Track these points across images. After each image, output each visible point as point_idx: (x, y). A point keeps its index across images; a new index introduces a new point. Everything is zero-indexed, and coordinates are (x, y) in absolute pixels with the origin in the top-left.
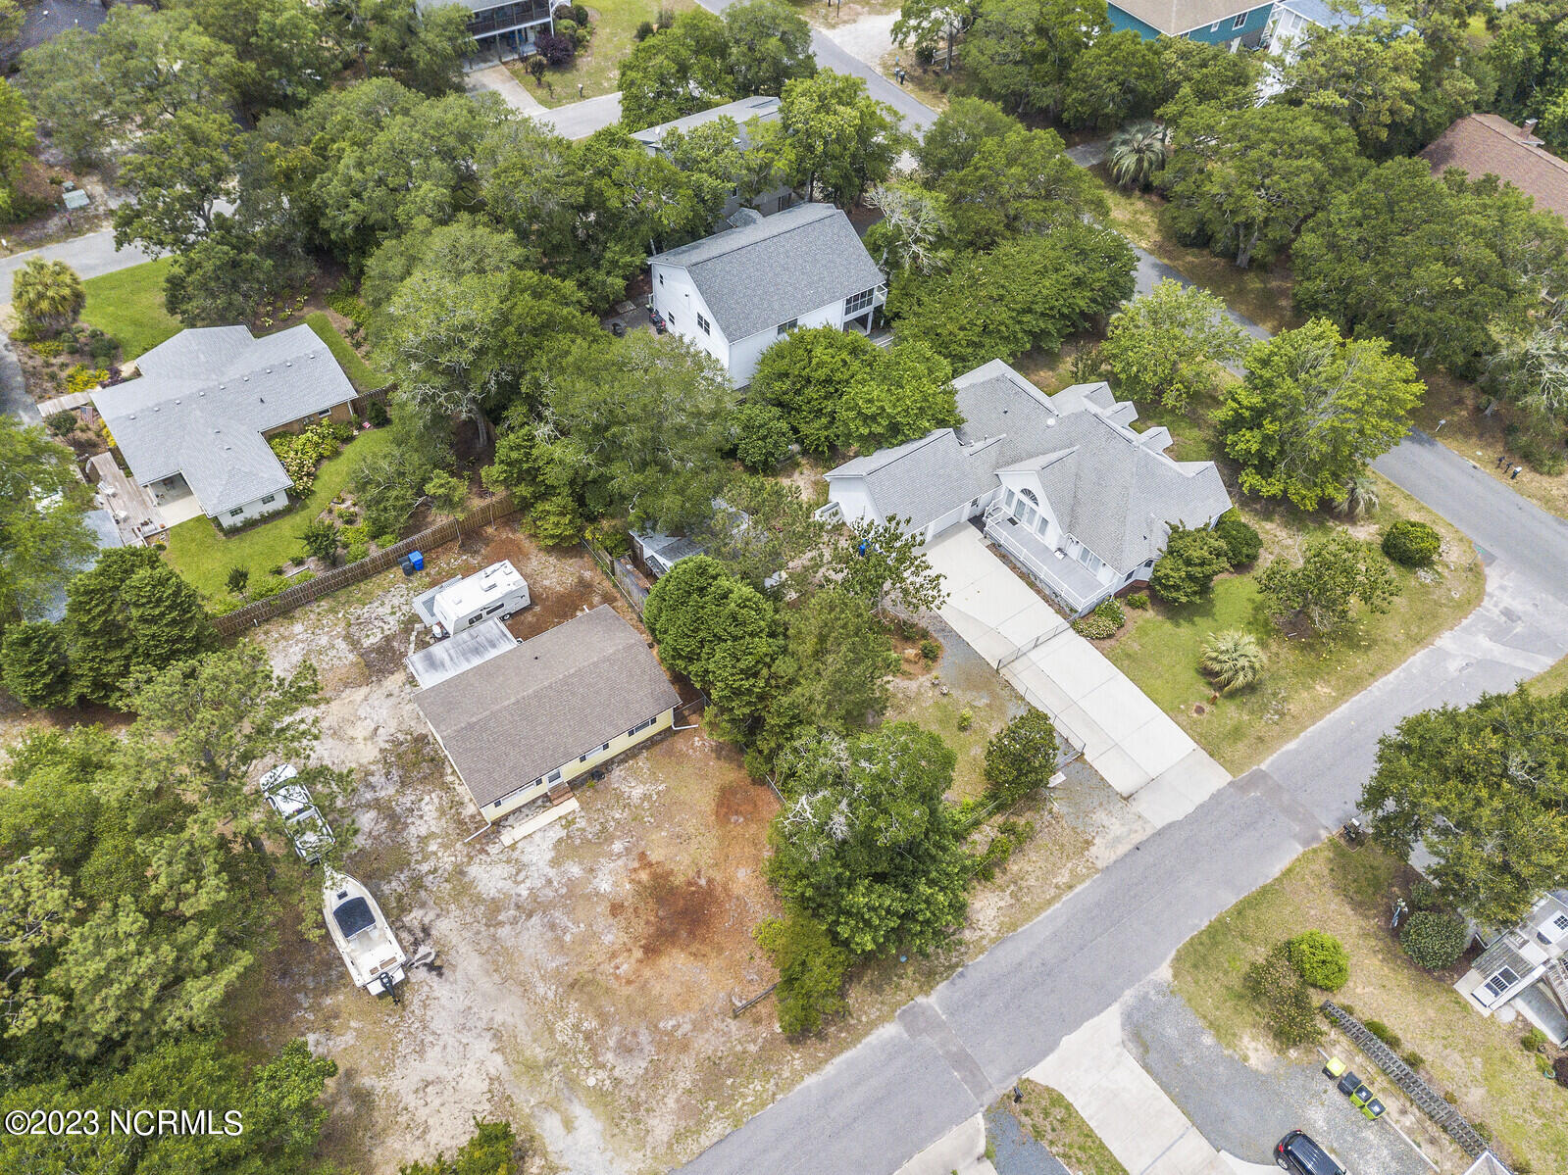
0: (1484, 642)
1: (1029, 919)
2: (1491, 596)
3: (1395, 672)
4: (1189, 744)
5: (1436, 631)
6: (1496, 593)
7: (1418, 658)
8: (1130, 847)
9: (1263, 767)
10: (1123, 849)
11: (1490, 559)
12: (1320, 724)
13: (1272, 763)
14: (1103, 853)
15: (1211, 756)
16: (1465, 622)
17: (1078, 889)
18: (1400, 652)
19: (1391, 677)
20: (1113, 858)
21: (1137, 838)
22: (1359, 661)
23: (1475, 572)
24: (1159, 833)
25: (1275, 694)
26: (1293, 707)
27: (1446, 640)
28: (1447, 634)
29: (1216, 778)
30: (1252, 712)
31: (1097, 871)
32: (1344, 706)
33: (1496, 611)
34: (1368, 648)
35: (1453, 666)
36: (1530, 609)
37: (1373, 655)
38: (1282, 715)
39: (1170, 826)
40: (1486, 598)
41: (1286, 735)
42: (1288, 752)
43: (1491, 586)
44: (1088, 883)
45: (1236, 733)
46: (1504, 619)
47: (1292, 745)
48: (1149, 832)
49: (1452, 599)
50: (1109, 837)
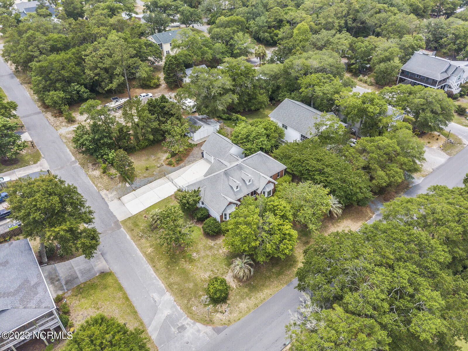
0: (167, 312)
1: (90, 179)
2: (194, 324)
3: (155, 274)
4: (134, 213)
5: (174, 294)
6: (195, 327)
7: (161, 284)
8: (104, 197)
9: (122, 229)
10: (104, 196)
11: (218, 331)
12: (135, 246)
13: (123, 231)
14: (103, 193)
15: (129, 218)
16: (179, 308)
17: (95, 187)
18: (165, 279)
19: (152, 272)
20: (102, 194)
21: (106, 199)
22: (161, 264)
23: (209, 322)
24: (106, 203)
25: (149, 236)
26: (144, 240)
27: (168, 297)
28: (172, 298)
29: (121, 218)
30: (143, 229)
31: (99, 191)
32: (142, 255)
33: (185, 323)
34: (167, 268)
35: (156, 296)
36: (186, 339)
37: (163, 269)
38: (141, 237)
39: (108, 206)
40: (192, 321)
41: (133, 237)
42: (126, 236)
43: (199, 325)
44: (96, 189)
45: (136, 225)
46: (180, 325)
47: (128, 237)
48: (107, 202)
49: (191, 306)
50: (108, 194)
